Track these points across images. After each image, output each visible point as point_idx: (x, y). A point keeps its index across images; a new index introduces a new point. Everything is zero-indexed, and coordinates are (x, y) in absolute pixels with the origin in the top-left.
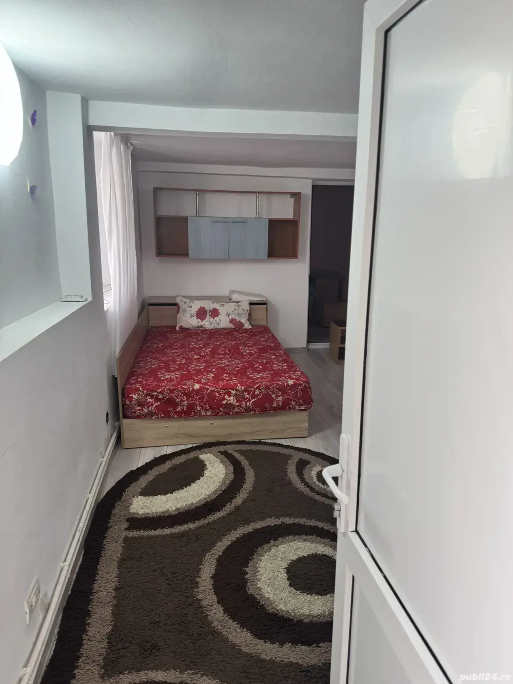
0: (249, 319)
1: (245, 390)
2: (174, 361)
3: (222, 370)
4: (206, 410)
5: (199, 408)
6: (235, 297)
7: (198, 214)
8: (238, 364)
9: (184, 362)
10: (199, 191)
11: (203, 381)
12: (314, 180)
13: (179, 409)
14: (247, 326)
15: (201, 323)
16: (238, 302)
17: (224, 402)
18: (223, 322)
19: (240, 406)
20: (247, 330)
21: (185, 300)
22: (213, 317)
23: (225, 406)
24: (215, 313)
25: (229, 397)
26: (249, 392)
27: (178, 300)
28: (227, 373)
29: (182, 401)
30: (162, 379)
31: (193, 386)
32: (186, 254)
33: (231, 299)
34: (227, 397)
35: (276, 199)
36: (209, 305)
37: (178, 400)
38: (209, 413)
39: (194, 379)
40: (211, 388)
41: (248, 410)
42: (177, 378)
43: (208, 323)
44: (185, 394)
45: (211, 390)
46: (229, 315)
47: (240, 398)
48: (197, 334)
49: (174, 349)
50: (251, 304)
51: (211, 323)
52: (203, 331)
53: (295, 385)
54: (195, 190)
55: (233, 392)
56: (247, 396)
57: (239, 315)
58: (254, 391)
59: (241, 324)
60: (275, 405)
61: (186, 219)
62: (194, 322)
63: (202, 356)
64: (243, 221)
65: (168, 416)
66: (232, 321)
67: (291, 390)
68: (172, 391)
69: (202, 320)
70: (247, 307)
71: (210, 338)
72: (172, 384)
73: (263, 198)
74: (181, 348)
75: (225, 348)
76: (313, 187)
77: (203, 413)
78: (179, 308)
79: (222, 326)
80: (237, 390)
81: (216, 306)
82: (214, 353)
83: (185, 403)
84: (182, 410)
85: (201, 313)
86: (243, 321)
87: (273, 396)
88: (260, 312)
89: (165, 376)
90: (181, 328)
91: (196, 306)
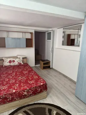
0: (23, 62)
1: (29, 89)
2: (5, 80)
3: (20, 82)
4: (18, 98)
5: (15, 98)
6: (19, 57)
7: (8, 37)
8: (24, 78)
9: (8, 80)
10: (8, 31)
11: (16, 88)
12: (35, 30)
13: (8, 100)
14: (22, 64)
15: (10, 64)
16: (19, 58)
17: (23, 94)
18: (16, 63)
19: (28, 95)
20: (22, 65)
21: (6, 59)
22: (13, 62)
23: (23, 96)
24: (14, 61)
25: (25, 92)
26: (31, 90)
27: (3, 59)
28: (22, 83)
29: (9, 97)
30: (2, 90)
31: (13, 91)
32: (5, 47)
33: (17, 57)
34: (24, 93)
35: (27, 34)
36: (12, 59)
37: (8, 97)
38: (18, 99)
39: (12, 88)
40: (19, 91)
41: (31, 95)
42: (6, 88)
43: (12, 64)
44: (10, 95)
45: (19, 92)
46: (17, 62)
47: (28, 92)
48: (9, 68)
49: (4, 74)
50: (23, 58)
51: (13, 64)
52: (11, 66)
53: (43, 85)
54: (6, 31)
55: (26, 91)
56: (30, 91)
57: (20, 61)
58: (32, 89)
59: (21, 64)
60: (38, 92)
61: (4, 38)
62: (8, 64)
63: (13, 77)
64: (20, 39)
65: (4, 103)
66: (18, 63)
67: (42, 86)
68: (5, 95)
69: (10, 63)
70: (22, 59)
71: (13, 68)
72: (5, 91)
73: (24, 33)
74: (6, 74)
75: (19, 72)
76: (35, 31)
77: (17, 99)
78: (4, 61)
79: (16, 64)
80: (27, 90)
81: (14, 59)
82: (16, 75)
83: (11, 98)
84: (10, 100)
85: (10, 62)
86: (21, 63)
87: (38, 89)
88: (25, 60)
89: (2, 88)
90: (5, 66)
91: (9, 60)
